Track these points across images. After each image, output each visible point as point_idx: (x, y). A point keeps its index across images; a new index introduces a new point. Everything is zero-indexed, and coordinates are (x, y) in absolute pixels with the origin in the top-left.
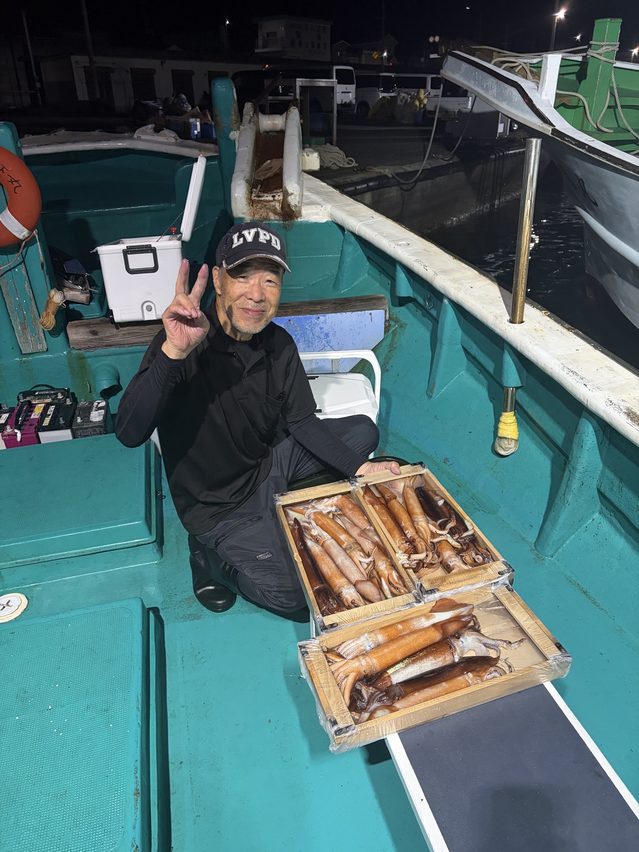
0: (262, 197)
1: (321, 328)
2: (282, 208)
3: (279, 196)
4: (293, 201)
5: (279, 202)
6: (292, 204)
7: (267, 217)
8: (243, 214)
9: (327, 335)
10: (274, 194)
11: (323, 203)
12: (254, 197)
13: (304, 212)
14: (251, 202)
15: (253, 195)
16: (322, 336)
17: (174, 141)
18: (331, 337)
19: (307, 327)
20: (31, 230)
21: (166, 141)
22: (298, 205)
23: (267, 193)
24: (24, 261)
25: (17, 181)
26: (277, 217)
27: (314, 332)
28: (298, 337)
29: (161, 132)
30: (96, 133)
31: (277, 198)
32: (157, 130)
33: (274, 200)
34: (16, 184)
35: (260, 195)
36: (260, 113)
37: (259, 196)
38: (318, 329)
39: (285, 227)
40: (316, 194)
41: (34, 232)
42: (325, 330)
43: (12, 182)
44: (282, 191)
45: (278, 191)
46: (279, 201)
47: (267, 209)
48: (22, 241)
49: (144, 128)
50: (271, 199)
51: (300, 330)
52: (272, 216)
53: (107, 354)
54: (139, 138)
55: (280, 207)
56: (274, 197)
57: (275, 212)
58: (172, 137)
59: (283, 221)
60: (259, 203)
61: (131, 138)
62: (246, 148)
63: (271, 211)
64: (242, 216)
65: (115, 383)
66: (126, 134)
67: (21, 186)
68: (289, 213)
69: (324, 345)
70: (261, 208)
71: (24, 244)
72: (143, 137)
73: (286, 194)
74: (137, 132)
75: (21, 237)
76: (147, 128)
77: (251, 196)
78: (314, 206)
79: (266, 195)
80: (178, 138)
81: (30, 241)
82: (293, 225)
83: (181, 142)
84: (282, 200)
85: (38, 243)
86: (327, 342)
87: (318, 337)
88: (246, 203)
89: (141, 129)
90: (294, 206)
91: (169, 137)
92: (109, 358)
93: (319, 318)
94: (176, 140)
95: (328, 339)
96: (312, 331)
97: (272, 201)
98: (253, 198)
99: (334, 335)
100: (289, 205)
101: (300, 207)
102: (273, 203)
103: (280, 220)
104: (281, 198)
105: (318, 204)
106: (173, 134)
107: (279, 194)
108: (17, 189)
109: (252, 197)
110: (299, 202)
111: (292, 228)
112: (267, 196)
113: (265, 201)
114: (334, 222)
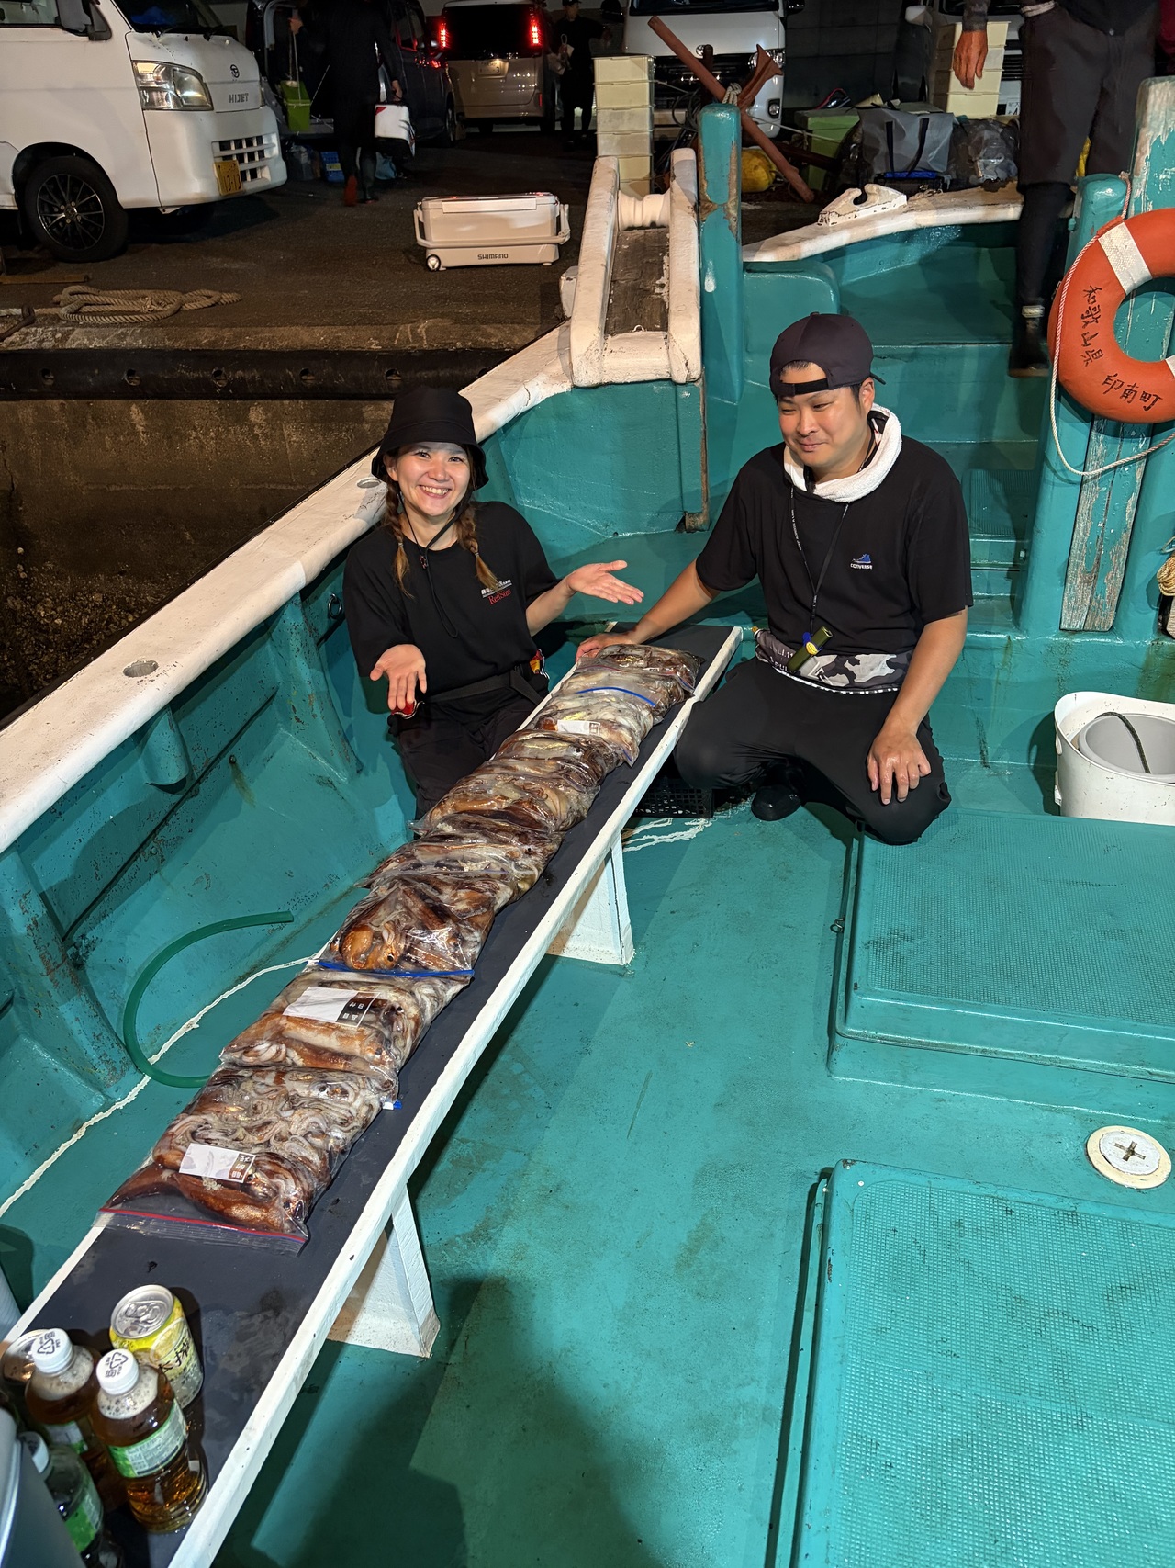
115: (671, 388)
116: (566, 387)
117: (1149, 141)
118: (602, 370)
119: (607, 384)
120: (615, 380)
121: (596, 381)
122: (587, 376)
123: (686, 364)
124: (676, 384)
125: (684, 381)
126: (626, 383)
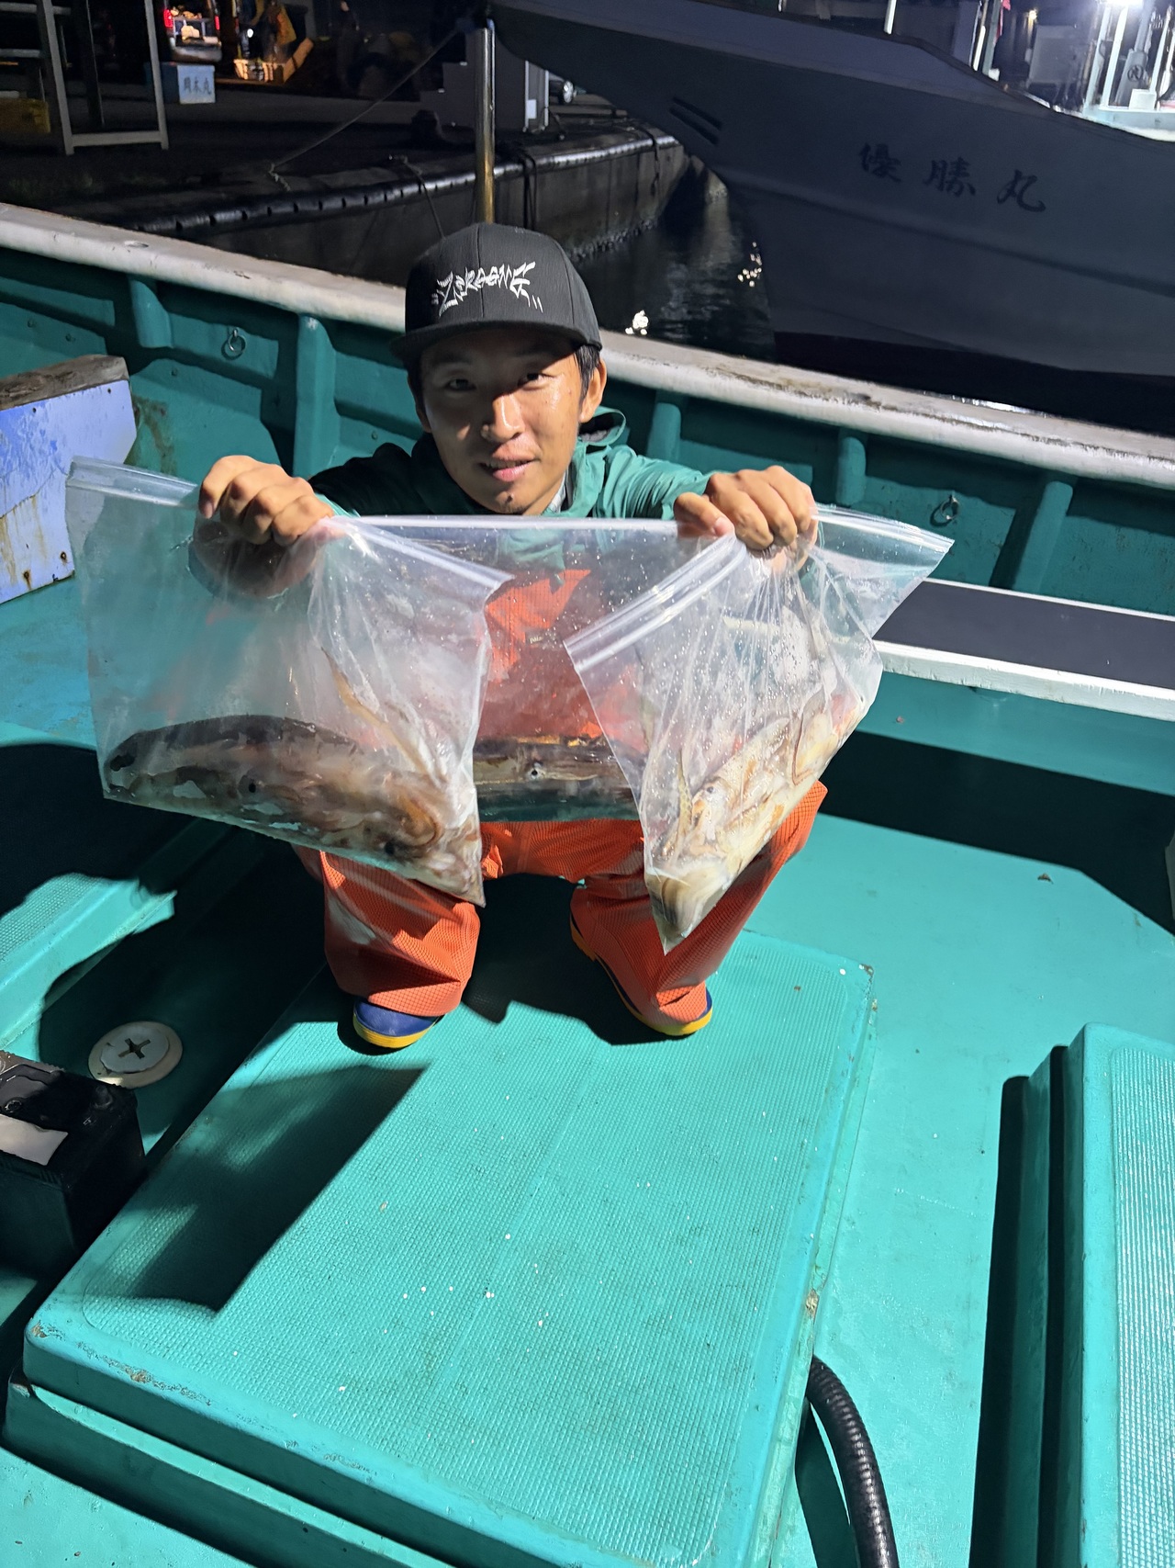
1: (43, 433)
9: (53, 444)
16: (46, 448)
18: (60, 447)
19: (20, 434)
27: (31, 441)
28: (9, 458)
38: (37, 434)
42: (50, 437)
69: (51, 468)
86: (56, 462)
87: (41, 452)
93: (35, 410)
95: (56, 452)
96: (29, 440)
99: (64, 443)
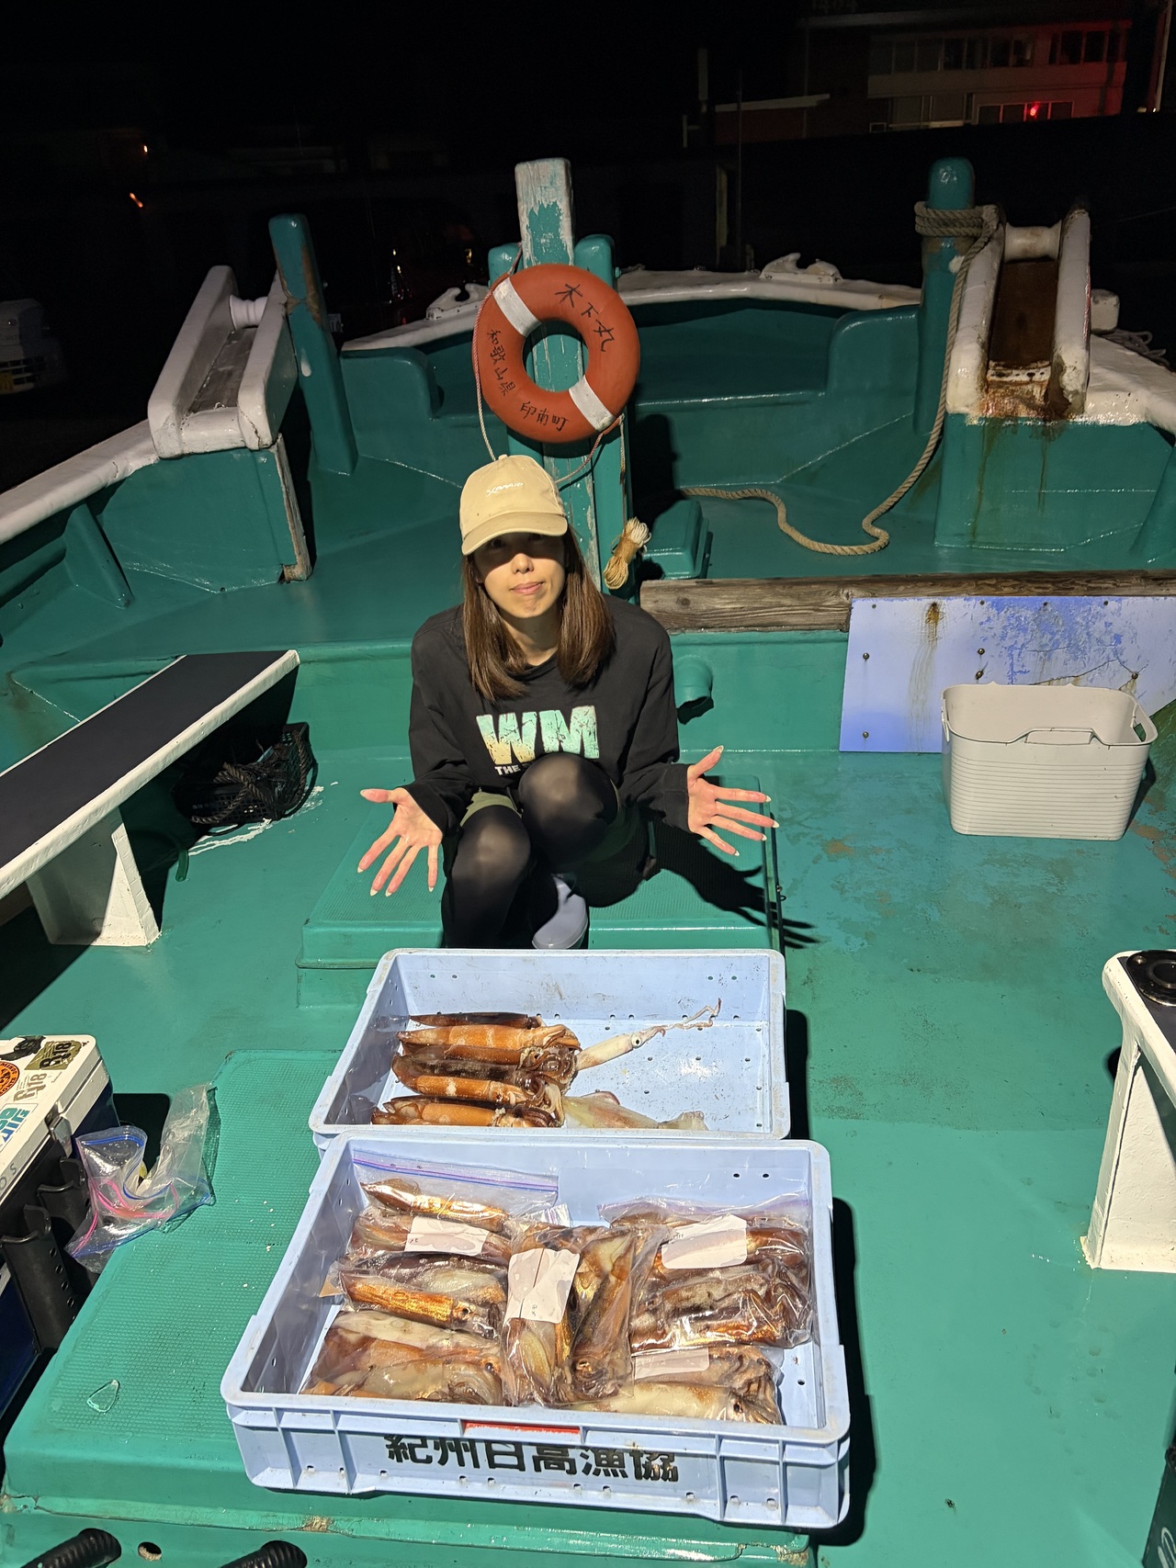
0: (1008, 375)
1: (1108, 625)
2: (1046, 397)
3: (1043, 375)
4: (1071, 381)
5: (1042, 386)
6: (1070, 388)
7: (1012, 413)
8: (967, 406)
9: (1118, 638)
10: (1031, 371)
11: (1132, 387)
12: (993, 375)
13: (1090, 405)
14: (985, 385)
15: (991, 372)
16: (1107, 639)
17: (832, 282)
18: (1125, 642)
19: (1078, 619)
20: (616, 416)
21: (818, 282)
22: (1080, 391)
23: (1017, 369)
24: (592, 471)
25: (609, 331)
26: (1033, 414)
27: (1090, 630)
29: (811, 268)
30: (696, 273)
31: (1037, 377)
32: (802, 264)
33: (1031, 381)
34: (606, 335)
35: (1004, 372)
36: (1008, 225)
37: (1000, 375)
38: (1100, 625)
39: (1046, 433)
40: (1116, 371)
41: (620, 417)
42: (1115, 629)
43: (600, 332)
44: (1050, 364)
45: (1040, 365)
46: (1040, 384)
47: (1017, 397)
48: (598, 433)
49: (780, 261)
50: (1025, 378)
51: (1063, 625)
52: (1023, 412)
53: (698, 641)
54: (769, 279)
55: (1043, 394)
56: (1031, 375)
57: (1030, 403)
58: (829, 275)
59: (1045, 420)
60: (1000, 387)
61: (755, 279)
62: (983, 286)
63: (1023, 401)
64: (963, 410)
65: (703, 693)
66: (746, 273)
67: (613, 338)
68: (1057, 405)
69: (1108, 658)
70: (1003, 397)
71: (599, 438)
72: (777, 277)
73: (1059, 369)
74: (767, 267)
75: (597, 425)
76: (787, 261)
77: (986, 374)
78: (1112, 395)
79: (1015, 372)
80: (839, 276)
81: (610, 435)
82: (1062, 429)
83: (844, 284)
84: (1047, 383)
85: (622, 437)
86: (1116, 653)
87: (1100, 641)
88: (976, 386)
89: (774, 263)
90: (1071, 392)
91: (824, 275)
92: (701, 649)
93: (1106, 603)
94: (836, 280)
95: (1119, 646)
96: (1088, 627)
97: (1027, 383)
98: (990, 378)
99: (1134, 638)
100: (1061, 390)
101: (1084, 396)
102: (1030, 387)
103: (1038, 419)
104: (1046, 377)
105: (1123, 390)
106: (832, 270)
107: (1042, 371)
108: (605, 344)
109: (988, 375)
110: (1083, 385)
111: (1060, 435)
112: (1018, 375)
113: (1011, 383)
114: (1151, 425)
115: (249, 454)
116: (152, 459)
117: (525, 213)
118: (181, 442)
119: (190, 454)
120: (195, 451)
121: (178, 452)
122: (171, 448)
123: (256, 432)
124: (252, 451)
125: (257, 448)
126: (206, 453)
